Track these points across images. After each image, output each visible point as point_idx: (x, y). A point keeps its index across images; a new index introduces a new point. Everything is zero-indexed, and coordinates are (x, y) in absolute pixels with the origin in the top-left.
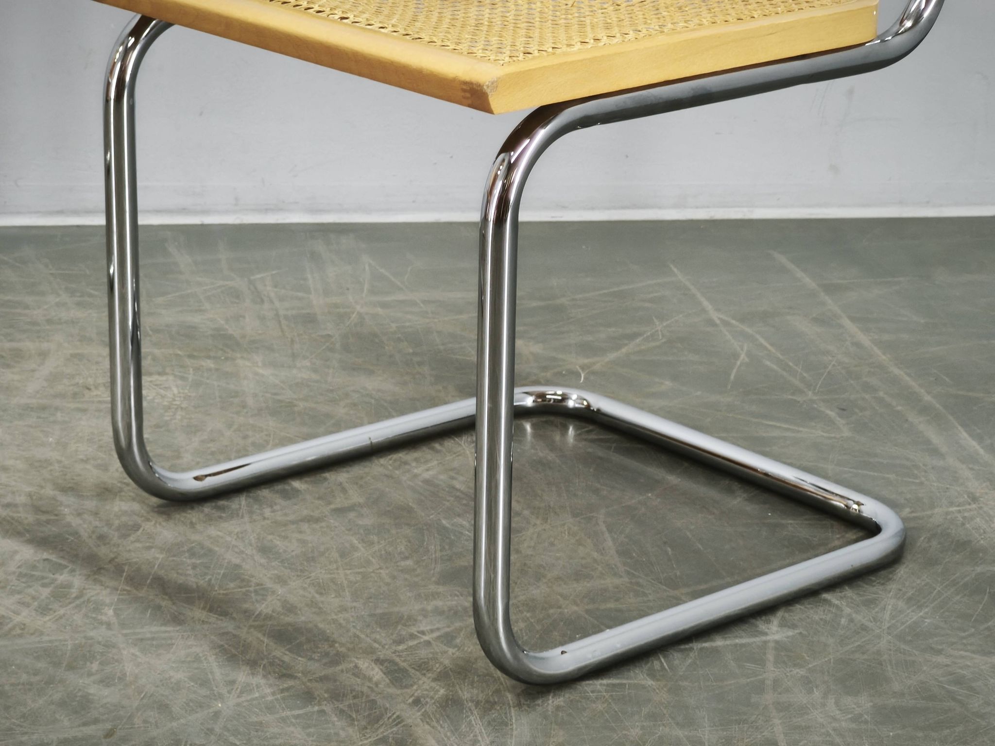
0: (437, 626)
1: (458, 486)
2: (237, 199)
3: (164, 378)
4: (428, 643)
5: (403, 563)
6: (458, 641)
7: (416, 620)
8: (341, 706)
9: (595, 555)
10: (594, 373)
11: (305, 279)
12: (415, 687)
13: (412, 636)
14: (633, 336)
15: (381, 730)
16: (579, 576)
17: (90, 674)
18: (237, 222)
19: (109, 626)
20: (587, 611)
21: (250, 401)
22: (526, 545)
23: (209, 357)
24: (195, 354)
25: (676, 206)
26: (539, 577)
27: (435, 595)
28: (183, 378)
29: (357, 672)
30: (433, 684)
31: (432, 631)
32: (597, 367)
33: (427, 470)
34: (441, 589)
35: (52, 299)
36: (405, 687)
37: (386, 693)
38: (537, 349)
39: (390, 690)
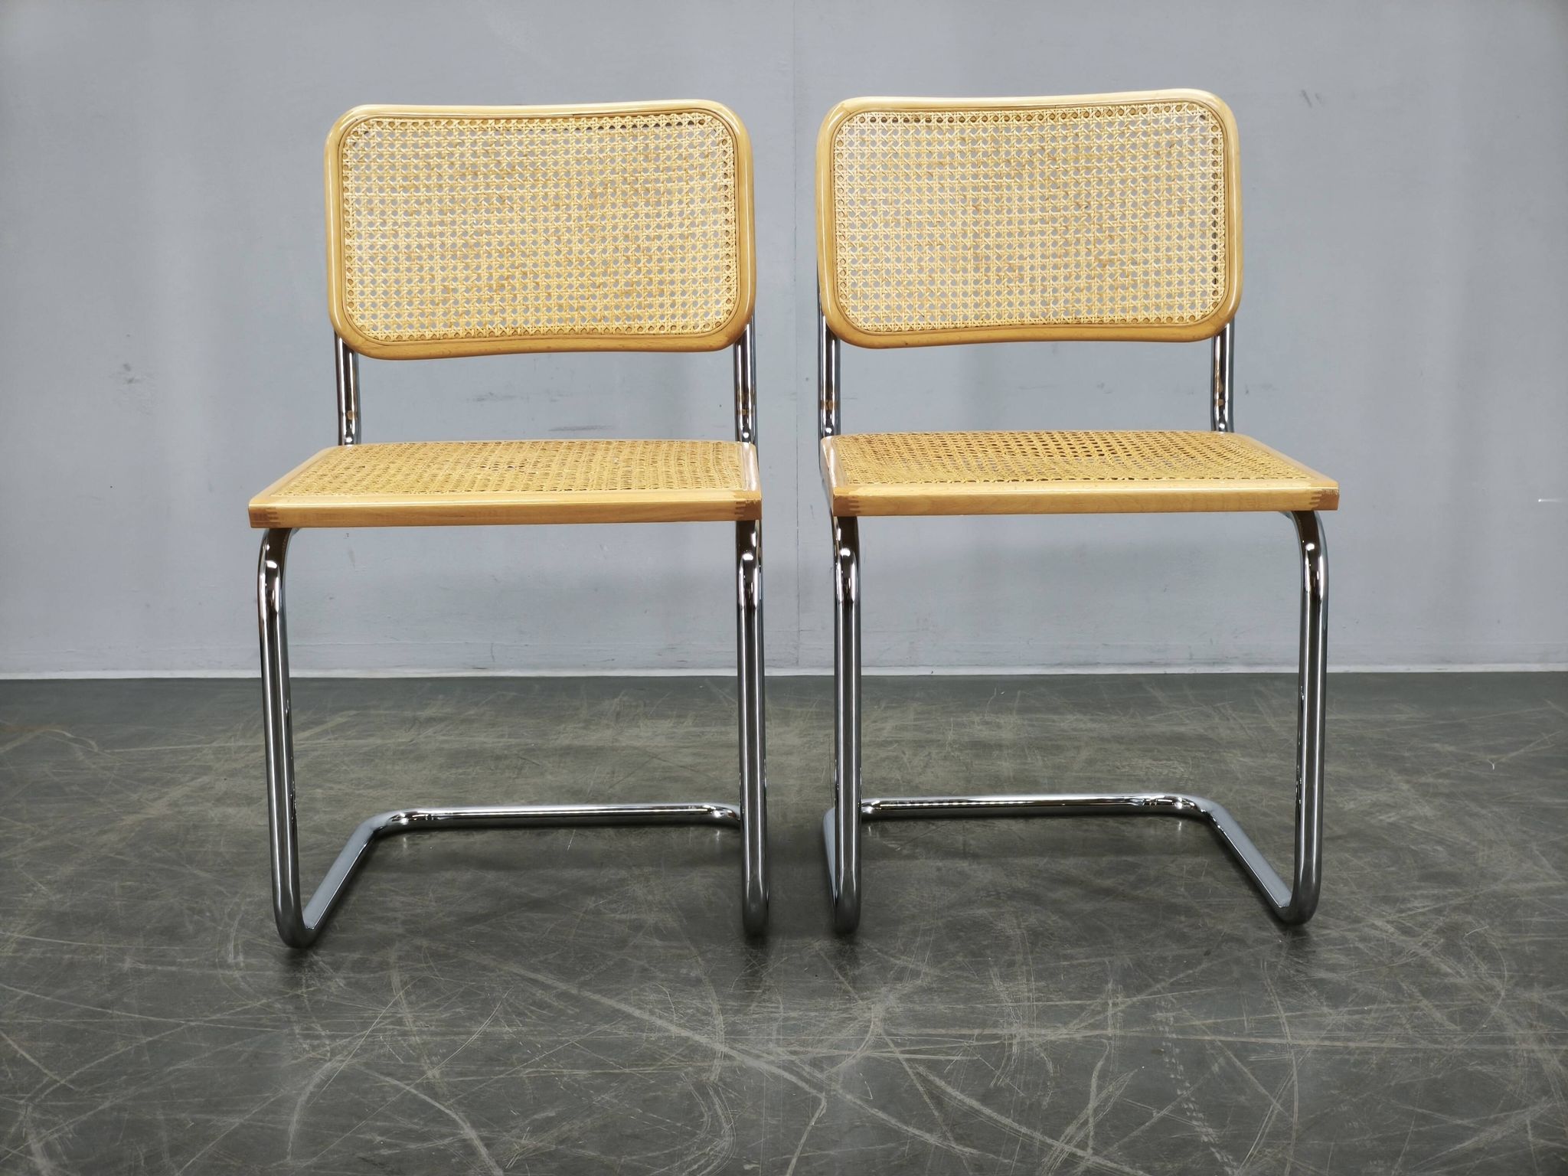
0: (1426, 904)
1: (1416, 827)
2: (1191, 655)
3: (1171, 762)
4: (1423, 914)
5: (1388, 869)
6: (1446, 913)
7: (1409, 901)
8: (1370, 945)
9: (1536, 868)
10: (1501, 764)
11: (1256, 706)
12: (1421, 937)
13: (1410, 909)
14: (1529, 742)
15: (1404, 959)
16: (1527, 879)
17: (1181, 922)
18: (1193, 672)
19: (1184, 897)
20: (1540, 900)
21: (1240, 776)
22: (1480, 861)
23: (1200, 751)
24: (1189, 749)
25: (1539, 661)
26: (1496, 880)
27: (1419, 888)
28: (1185, 763)
29: (1374, 927)
30: (1435, 936)
31: (1424, 907)
32: (1503, 760)
33: (1389, 817)
34: (1423, 884)
35: (1071, 717)
36: (1414, 936)
37: (1399, 939)
38: (1452, 748)
39: (1403, 938)
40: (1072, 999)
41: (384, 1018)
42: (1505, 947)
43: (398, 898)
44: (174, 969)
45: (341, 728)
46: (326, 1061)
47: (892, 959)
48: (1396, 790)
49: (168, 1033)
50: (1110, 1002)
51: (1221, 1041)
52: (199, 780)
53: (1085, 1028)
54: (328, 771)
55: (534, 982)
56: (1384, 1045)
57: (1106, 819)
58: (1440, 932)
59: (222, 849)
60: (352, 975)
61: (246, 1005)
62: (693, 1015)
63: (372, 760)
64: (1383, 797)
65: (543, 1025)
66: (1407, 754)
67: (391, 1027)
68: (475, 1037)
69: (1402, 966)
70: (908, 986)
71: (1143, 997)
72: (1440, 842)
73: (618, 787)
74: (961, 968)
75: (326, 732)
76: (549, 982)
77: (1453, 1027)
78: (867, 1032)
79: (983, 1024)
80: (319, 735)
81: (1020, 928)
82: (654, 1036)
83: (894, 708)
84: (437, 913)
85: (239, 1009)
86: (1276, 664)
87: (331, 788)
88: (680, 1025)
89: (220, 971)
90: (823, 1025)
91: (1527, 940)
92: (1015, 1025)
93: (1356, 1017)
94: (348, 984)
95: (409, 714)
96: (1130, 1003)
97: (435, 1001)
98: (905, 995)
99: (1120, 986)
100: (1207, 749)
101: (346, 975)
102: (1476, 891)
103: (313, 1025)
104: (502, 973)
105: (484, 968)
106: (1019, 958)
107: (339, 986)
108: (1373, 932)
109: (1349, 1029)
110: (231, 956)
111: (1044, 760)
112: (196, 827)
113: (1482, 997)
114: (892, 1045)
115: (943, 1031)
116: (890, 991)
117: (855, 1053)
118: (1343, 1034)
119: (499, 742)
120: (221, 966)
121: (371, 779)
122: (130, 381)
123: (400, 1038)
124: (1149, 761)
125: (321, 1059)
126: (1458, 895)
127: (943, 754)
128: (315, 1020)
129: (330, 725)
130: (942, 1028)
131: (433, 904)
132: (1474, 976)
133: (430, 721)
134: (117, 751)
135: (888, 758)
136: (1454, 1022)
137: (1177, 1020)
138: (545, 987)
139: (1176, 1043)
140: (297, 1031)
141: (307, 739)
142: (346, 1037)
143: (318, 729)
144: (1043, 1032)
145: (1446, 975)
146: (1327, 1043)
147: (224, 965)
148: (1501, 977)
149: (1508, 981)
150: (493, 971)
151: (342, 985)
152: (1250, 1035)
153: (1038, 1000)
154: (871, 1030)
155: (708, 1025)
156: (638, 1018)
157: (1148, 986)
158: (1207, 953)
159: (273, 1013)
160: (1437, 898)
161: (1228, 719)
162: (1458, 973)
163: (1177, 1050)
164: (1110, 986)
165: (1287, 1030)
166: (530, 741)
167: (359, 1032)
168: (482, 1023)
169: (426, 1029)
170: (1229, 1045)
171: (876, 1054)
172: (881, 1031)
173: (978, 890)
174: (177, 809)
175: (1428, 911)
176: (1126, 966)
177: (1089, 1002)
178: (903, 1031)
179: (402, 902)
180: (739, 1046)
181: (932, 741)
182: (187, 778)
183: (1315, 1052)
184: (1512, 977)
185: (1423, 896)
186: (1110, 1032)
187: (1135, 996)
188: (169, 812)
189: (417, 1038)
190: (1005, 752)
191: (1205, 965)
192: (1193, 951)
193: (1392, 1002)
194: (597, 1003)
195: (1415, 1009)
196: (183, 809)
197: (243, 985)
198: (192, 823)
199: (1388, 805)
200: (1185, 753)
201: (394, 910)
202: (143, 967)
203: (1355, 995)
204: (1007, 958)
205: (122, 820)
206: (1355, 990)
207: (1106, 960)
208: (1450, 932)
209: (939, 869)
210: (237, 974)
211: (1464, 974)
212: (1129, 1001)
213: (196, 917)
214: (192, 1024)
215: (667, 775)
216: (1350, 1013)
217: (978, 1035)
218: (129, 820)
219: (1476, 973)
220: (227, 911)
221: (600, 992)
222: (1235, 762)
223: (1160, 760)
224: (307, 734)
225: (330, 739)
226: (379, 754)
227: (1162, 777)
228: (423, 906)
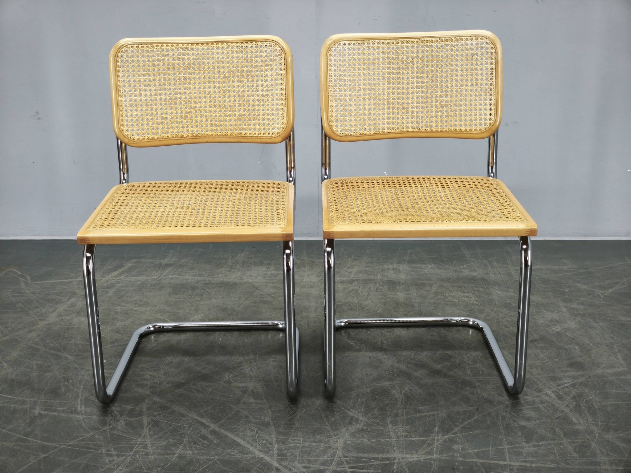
0: (569, 381)
1: (568, 334)
3: (469, 294)
4: (567, 387)
5: (555, 360)
6: (577, 387)
7: (562, 379)
8: (544, 406)
9: (616, 360)
10: (605, 296)
11: (506, 260)
12: (566, 401)
13: (562, 384)
14: (617, 283)
15: (558, 414)
16: (611, 367)
17: (467, 391)
18: (481, 239)
19: (470, 376)
20: (616, 379)
21: (497, 303)
22: (593, 356)
23: (481, 287)
24: (477, 286)
25: (625, 236)
26: (599, 367)
27: (567, 371)
29: (547, 395)
30: (571, 400)
31: (568, 383)
32: (606, 294)
33: (557, 328)
34: (568, 369)
35: (430, 266)
36: (563, 401)
37: (557, 402)
38: (585, 287)
39: (558, 401)
40: (420, 436)
41: (139, 444)
42: (600, 407)
43: (149, 372)
44: (56, 414)
45: (130, 270)
46: (115, 470)
47: (348, 412)
48: (561, 311)
49: (52, 452)
50: (436, 438)
51: (479, 462)
52: (71, 301)
53: (425, 454)
54: (123, 296)
55: (201, 423)
56: (547, 466)
57: (440, 328)
58: (574, 398)
59: (78, 343)
60: (128, 418)
61: (84, 436)
62: (265, 444)
63: (142, 289)
64: (555, 316)
65: (204, 450)
66: (567, 290)
67: (142, 450)
68: (176, 456)
69: (557, 418)
70: (354, 428)
71: (449, 436)
72: (577, 344)
73: (241, 307)
74: (376, 418)
75: (123, 272)
76: (208, 424)
77: (576, 455)
78: (335, 455)
79: (383, 452)
80: (121, 274)
81: (401, 394)
82: (249, 456)
83: (357, 259)
84: (164, 382)
85: (81, 438)
87: (124, 306)
88: (260, 450)
89: (74, 416)
90: (317, 451)
91: (609, 403)
92: (396, 452)
93: (536, 448)
94: (126, 424)
95: (157, 261)
96: (444, 439)
97: (160, 434)
98: (352, 433)
99: (440, 429)
100: (484, 286)
101: (125, 419)
102: (590, 373)
103: (110, 448)
104: (189, 418)
105: (182, 415)
106: (400, 411)
107: (122, 425)
108: (547, 398)
109: (533, 456)
110: (79, 406)
111: (417, 293)
112: (68, 329)
113: (588, 437)
114: (345, 463)
115: (366, 455)
116: (346, 431)
117: (330, 468)
118: (530, 459)
119: (194, 279)
120: (75, 413)
121: (141, 301)
122: (39, 119)
123: (145, 457)
124: (460, 293)
125: (113, 469)
126: (583, 376)
127: (376, 288)
128: (112, 445)
129: (126, 268)
130: (366, 453)
131: (163, 376)
132: (586, 425)
133: (167, 265)
134: (38, 282)
135: (353, 290)
136: (576, 452)
137: (463, 449)
138: (206, 427)
139: (461, 462)
140: (104, 452)
141: (116, 276)
142: (123, 455)
143: (120, 270)
144: (407, 456)
145: (575, 424)
146: (523, 464)
147: (75, 412)
148: (597, 425)
149: (600, 428)
150: (185, 417)
151: (123, 424)
152: (492, 459)
153: (406, 437)
154: (337, 454)
155: (271, 450)
156: (243, 446)
157: (452, 429)
158: (477, 410)
159: (95, 441)
160: (574, 378)
161: (494, 268)
162: (580, 423)
163: (462, 468)
164: (436, 429)
165: (507, 456)
166: (207, 278)
167: (129, 453)
168: (179, 448)
169: (156, 451)
170: (483, 464)
171: (338, 469)
172: (341, 455)
173: (385, 371)
174: (61, 318)
175: (570, 385)
176: (444, 417)
177: (427, 439)
178: (351, 455)
179: (150, 375)
180: (283, 463)
181: (371, 280)
182: (66, 300)
183: (518, 469)
184: (601, 426)
185: (569, 377)
186: (435, 456)
187: (446, 435)
188: (58, 320)
189: (152, 456)
190: (401, 287)
191: (475, 417)
192: (471, 408)
193: (552, 440)
194: (226, 436)
195: (561, 444)
196: (64, 318)
197: (83, 424)
198: (67, 326)
199: (557, 321)
200: (475, 289)
201: (147, 380)
202: (43, 412)
203: (536, 435)
204: (395, 411)
205: (39, 324)
206: (537, 432)
207: (436, 413)
208: (578, 397)
209: (370, 358)
210: (81, 417)
211: (582, 423)
212: (444, 438)
213: (66, 383)
214: (62, 447)
216: (534, 446)
217: (381, 458)
218: (41, 324)
219: (586, 423)
220: (79, 379)
221: (227, 430)
222: (495, 294)
223: (465, 293)
224: (116, 273)
225: (125, 277)
226: (145, 286)
227: (465, 303)
228: (158, 377)
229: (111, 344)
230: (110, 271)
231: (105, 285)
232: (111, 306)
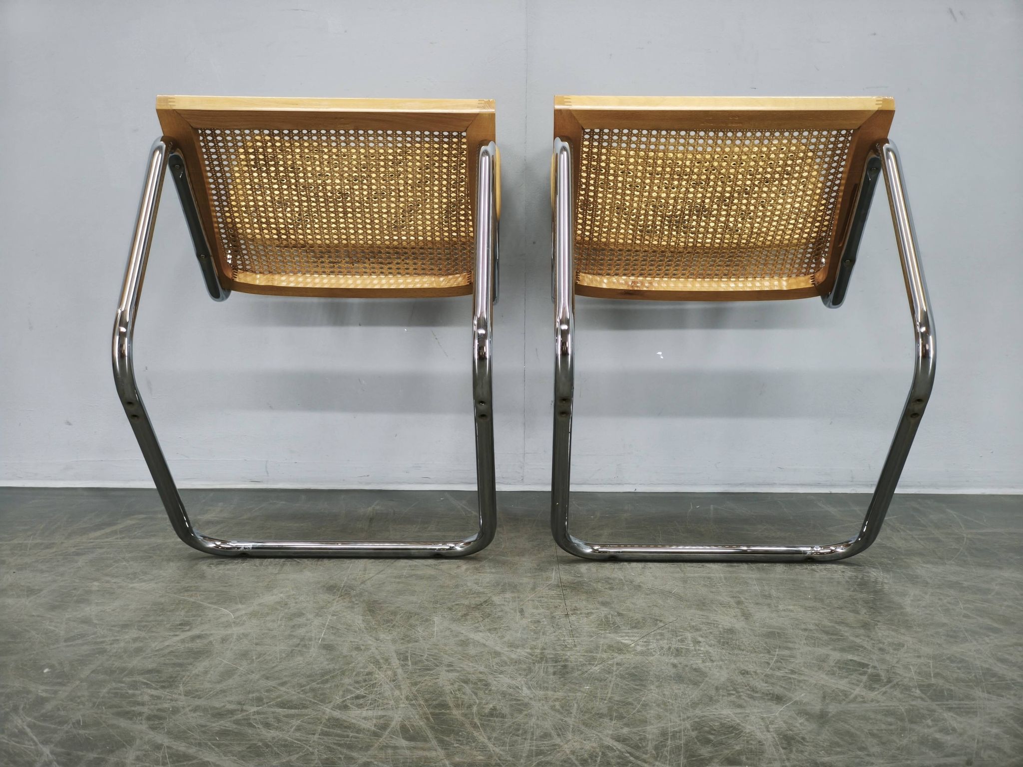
11: (918, 520)
43: (149, 691)
45: (129, 529)
54: (109, 566)
63: (151, 557)
73: (369, 583)
75: (114, 533)
80: (107, 535)
81: (768, 731)
84: (183, 708)
86: (923, 487)
87: (108, 582)
100: (890, 556)
129: (121, 526)
131: (183, 697)
141: (97, 538)
143: (108, 530)
161: (898, 531)
173: (717, 689)
179: (152, 696)
200: (872, 559)
201: (143, 704)
209: (675, 666)
215: (413, 572)
222: (919, 567)
224: (98, 533)
225: (117, 539)
226: (158, 552)
227: (858, 580)
228: (171, 700)
229: (66, 641)
230: (84, 531)
231: (73, 550)
232: (77, 581)
